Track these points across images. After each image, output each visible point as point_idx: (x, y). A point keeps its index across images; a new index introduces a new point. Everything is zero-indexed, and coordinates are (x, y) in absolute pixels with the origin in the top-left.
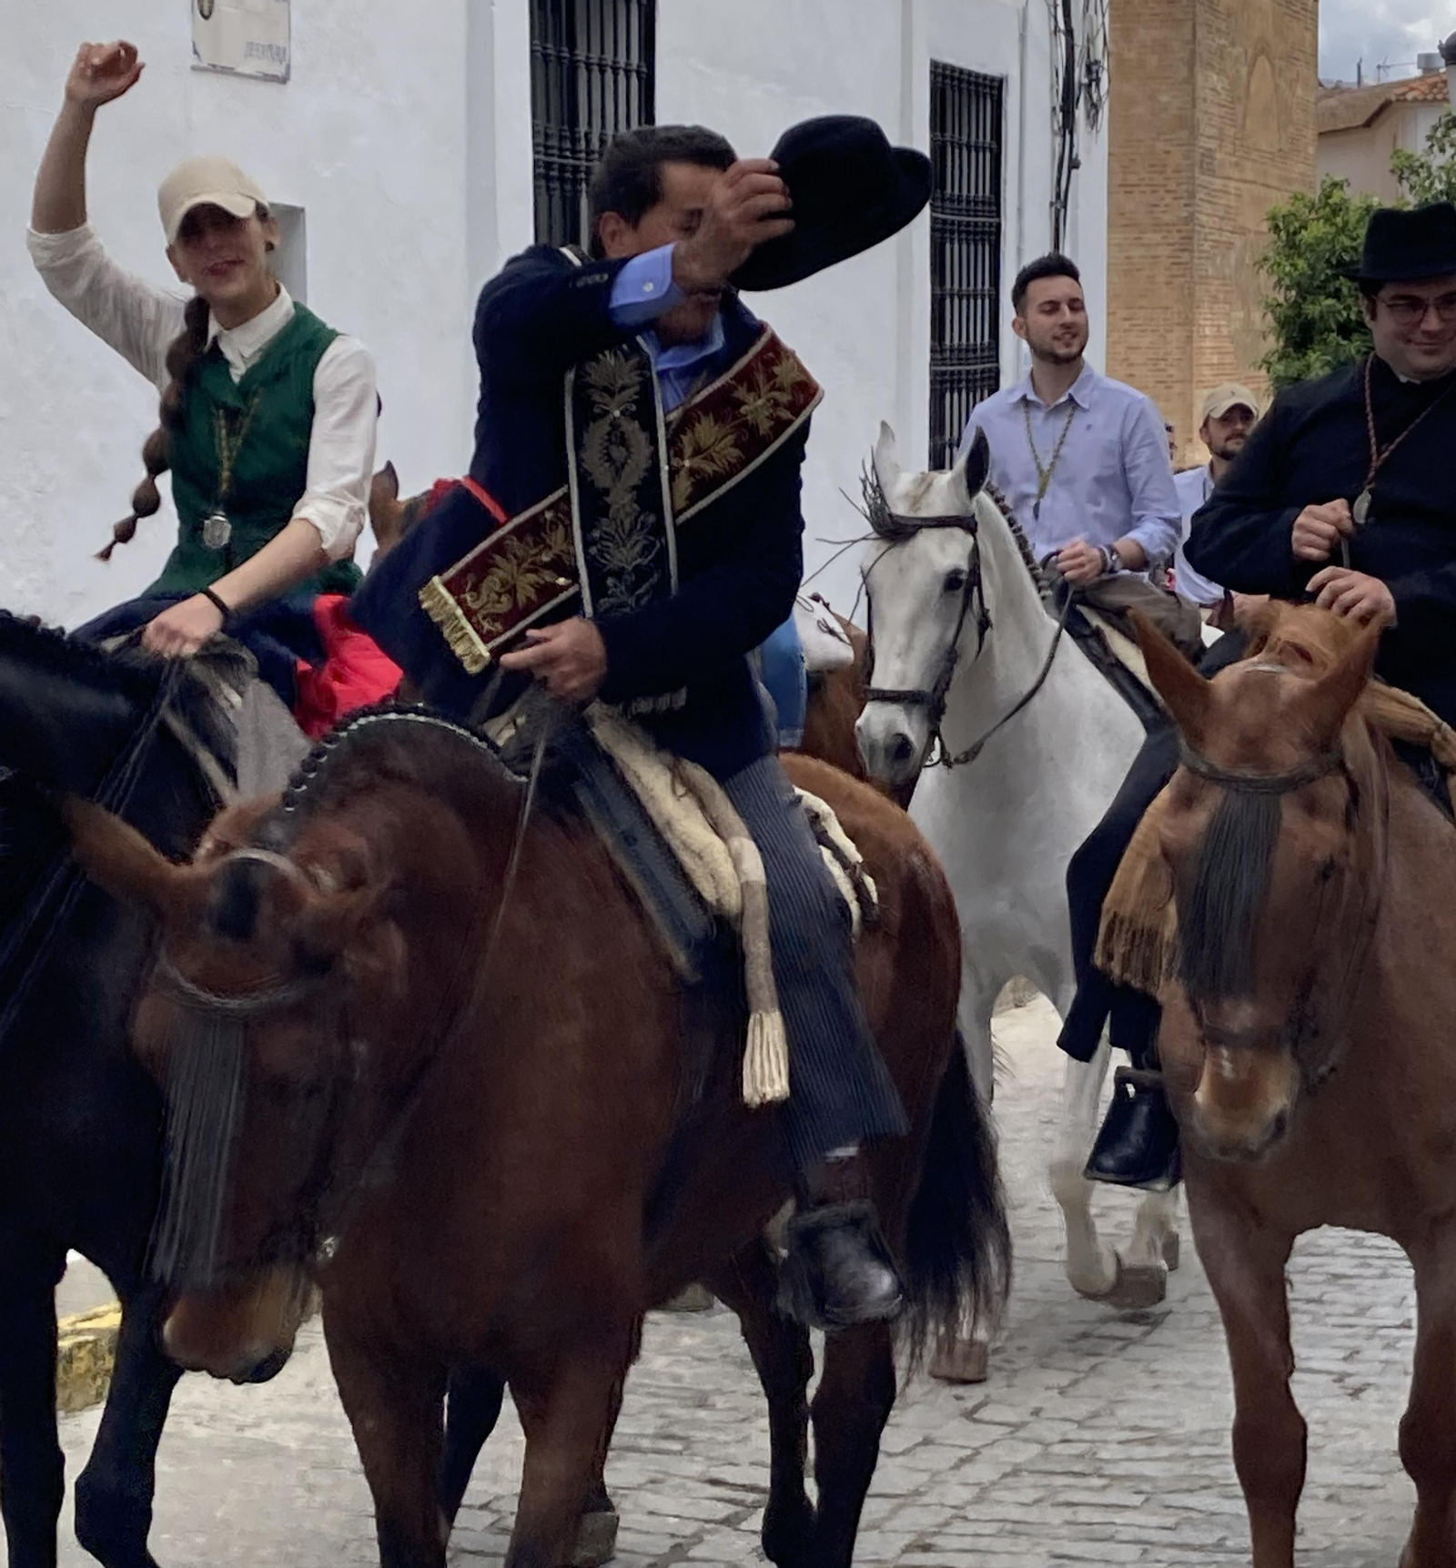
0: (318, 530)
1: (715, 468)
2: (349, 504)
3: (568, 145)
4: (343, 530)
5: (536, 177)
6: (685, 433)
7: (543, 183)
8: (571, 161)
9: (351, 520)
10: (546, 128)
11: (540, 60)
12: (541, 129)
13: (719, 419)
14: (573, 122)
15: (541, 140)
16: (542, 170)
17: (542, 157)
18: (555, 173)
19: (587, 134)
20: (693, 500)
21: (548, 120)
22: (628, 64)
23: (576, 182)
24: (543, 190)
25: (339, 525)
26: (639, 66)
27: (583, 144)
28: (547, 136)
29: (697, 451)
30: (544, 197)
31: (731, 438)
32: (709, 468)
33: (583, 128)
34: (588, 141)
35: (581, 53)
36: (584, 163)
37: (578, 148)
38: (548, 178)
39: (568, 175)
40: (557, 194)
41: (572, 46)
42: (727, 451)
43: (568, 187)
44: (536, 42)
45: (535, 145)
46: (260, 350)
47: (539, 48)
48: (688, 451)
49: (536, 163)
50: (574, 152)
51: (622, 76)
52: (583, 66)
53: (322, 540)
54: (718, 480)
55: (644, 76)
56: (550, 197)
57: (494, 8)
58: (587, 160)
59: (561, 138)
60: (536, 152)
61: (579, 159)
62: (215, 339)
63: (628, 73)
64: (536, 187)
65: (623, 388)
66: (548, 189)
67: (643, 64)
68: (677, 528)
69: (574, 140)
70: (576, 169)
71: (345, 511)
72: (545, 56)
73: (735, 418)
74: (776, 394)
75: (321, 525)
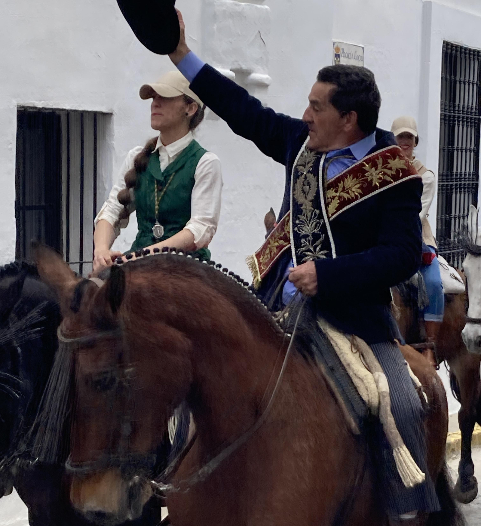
0: (193, 235)
1: (349, 197)
2: (208, 225)
3: (452, 108)
4: (204, 235)
5: (441, 119)
6: (340, 183)
7: (443, 121)
8: (453, 114)
9: (208, 232)
10: (445, 103)
11: (444, 79)
12: (443, 103)
13: (356, 176)
14: (454, 101)
15: (443, 107)
16: (443, 117)
17: (443, 112)
18: (447, 118)
19: (458, 105)
20: (338, 209)
21: (446, 100)
22: (473, 81)
23: (454, 121)
24: (443, 124)
25: (202, 234)
26: (477, 82)
27: (457, 109)
28: (445, 106)
29: (343, 190)
30: (443, 126)
31: (358, 186)
32: (346, 196)
33: (457, 103)
34: (459, 107)
35: (458, 78)
36: (457, 114)
37: (455, 109)
38: (445, 120)
39: (452, 118)
40: (447, 125)
41: (455, 75)
42: (356, 190)
43: (452, 122)
44: (443, 74)
45: (441, 109)
46: (176, 155)
47: (444, 76)
48: (340, 189)
49: (441, 114)
50: (454, 111)
51: (471, 85)
52: (458, 83)
53: (194, 240)
54: (350, 201)
55: (478, 85)
56: (445, 126)
57: (430, 63)
58: (458, 113)
59: (450, 107)
60: (441, 111)
61: (456, 113)
62: (158, 151)
63: (473, 84)
64: (441, 123)
65: (309, 162)
66: (445, 123)
67: (478, 81)
68: (330, 222)
69: (454, 107)
70: (454, 117)
71: (206, 228)
72: (446, 79)
73: (362, 177)
74: (386, 170)
75: (195, 233)
